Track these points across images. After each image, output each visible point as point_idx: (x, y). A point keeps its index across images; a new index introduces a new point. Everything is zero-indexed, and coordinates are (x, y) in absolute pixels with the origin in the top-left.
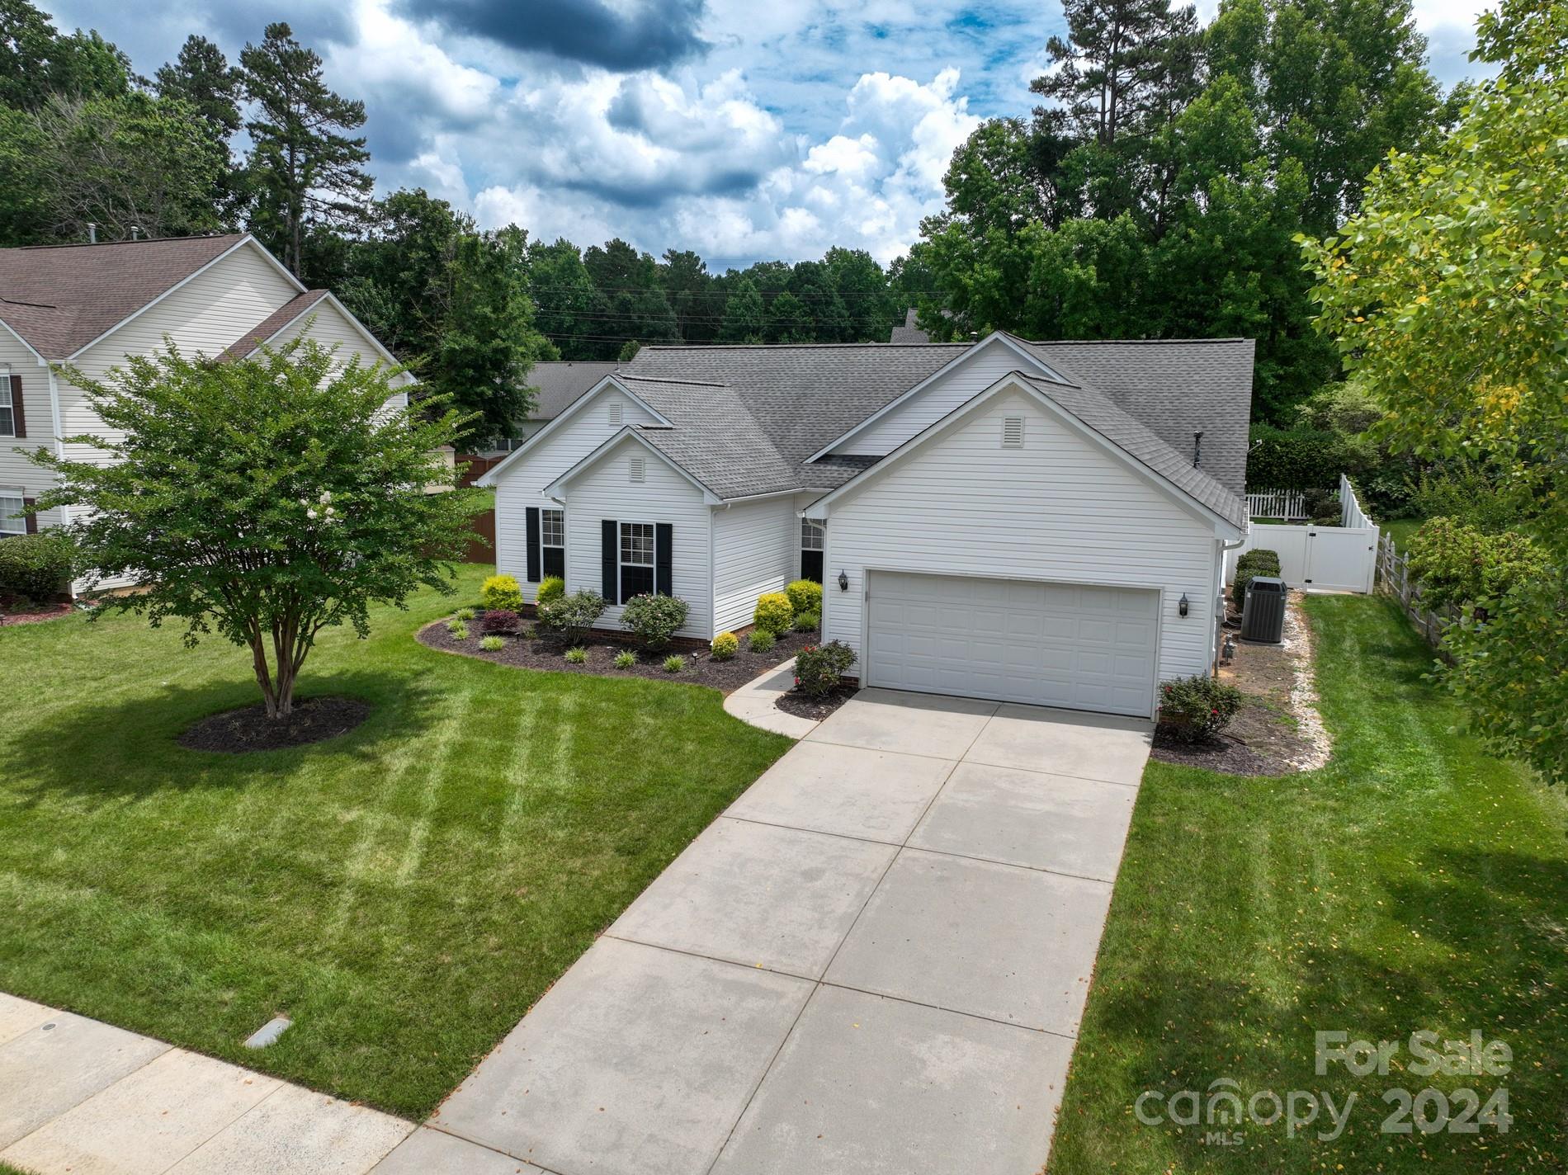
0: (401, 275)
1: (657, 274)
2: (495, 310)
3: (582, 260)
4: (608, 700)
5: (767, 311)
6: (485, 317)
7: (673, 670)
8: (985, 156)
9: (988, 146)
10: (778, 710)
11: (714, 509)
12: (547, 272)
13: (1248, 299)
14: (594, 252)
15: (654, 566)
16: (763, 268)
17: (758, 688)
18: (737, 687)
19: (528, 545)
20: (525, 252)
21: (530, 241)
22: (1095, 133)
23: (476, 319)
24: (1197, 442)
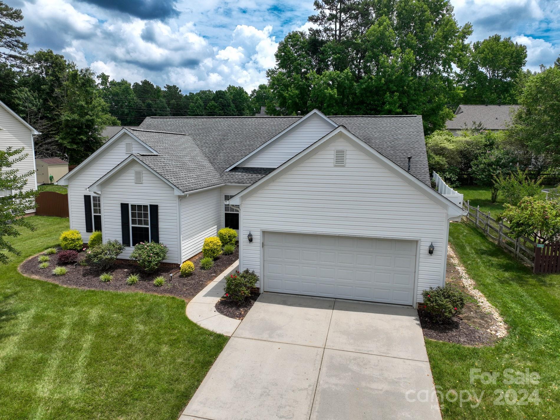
0: (42, 87)
1: (162, 94)
2: (87, 103)
3: (132, 88)
4: (118, 312)
5: (205, 109)
6: (82, 106)
7: (160, 285)
8: (292, 45)
9: (292, 42)
10: (217, 313)
11: (180, 197)
12: (117, 92)
13: (394, 103)
14: (136, 85)
15: (149, 226)
16: (203, 92)
17: (205, 296)
18: (194, 296)
19: (86, 214)
20: (108, 84)
21: (110, 80)
22: (332, 38)
23: (78, 107)
24: (409, 161)
